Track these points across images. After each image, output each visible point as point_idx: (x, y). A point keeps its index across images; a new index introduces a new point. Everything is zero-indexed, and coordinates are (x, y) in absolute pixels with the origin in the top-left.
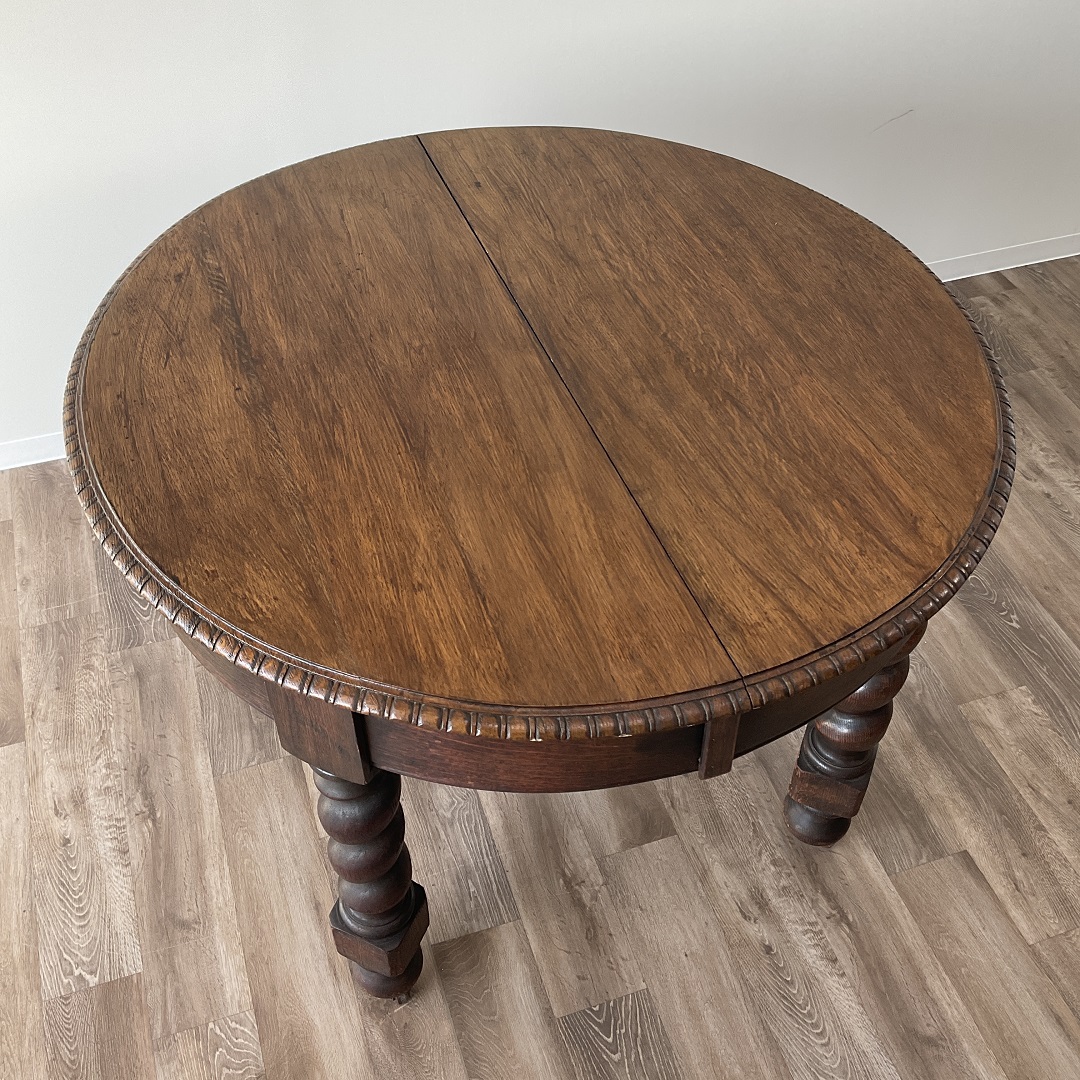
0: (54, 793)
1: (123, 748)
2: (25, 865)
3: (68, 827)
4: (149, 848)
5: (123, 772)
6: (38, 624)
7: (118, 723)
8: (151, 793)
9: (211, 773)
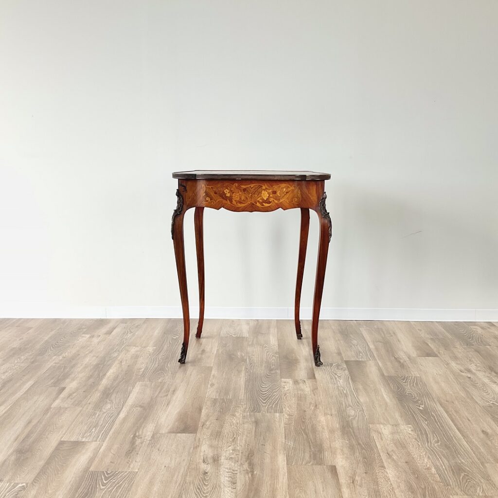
0: (204, 454)
1: (243, 445)
2: (182, 477)
3: (208, 468)
4: (248, 484)
5: (240, 454)
6: (214, 398)
7: (243, 436)
8: (253, 464)
9: (286, 463)
